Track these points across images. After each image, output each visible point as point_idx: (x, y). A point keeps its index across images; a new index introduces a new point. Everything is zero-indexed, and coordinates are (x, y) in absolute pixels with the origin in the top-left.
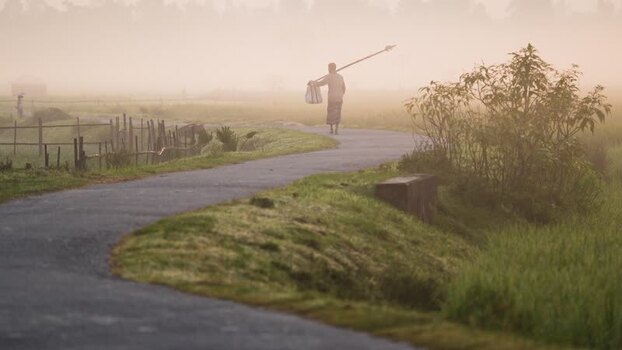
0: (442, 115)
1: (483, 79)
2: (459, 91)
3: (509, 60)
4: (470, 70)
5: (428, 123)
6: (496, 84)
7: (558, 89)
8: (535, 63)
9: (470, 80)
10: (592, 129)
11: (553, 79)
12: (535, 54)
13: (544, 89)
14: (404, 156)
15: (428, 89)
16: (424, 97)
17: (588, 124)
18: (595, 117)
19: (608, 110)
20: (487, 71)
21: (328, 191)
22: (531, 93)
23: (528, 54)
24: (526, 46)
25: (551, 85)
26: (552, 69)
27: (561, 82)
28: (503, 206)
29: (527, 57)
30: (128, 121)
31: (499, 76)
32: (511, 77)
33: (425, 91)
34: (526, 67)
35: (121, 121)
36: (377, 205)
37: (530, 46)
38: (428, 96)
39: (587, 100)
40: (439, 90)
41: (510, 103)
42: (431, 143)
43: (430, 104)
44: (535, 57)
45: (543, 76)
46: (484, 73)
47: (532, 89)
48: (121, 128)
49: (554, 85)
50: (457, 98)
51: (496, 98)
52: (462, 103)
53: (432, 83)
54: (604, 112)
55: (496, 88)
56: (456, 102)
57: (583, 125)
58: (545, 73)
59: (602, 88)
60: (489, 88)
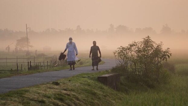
0: (124, 56)
1: (135, 45)
2: (129, 49)
3: (142, 40)
4: (131, 43)
5: (120, 58)
6: (139, 47)
7: (156, 49)
8: (150, 41)
9: (131, 46)
10: (166, 60)
11: (155, 46)
12: (150, 38)
13: (153, 49)
14: (113, 67)
15: (120, 48)
16: (119, 50)
17: (165, 59)
18: (167, 57)
19: (171, 55)
20: (136, 43)
21: (83, 79)
22: (149, 50)
23: (148, 38)
24: (147, 36)
25: (155, 47)
26: (155, 43)
27: (158, 47)
28: (140, 83)
29: (147, 39)
31: (140, 45)
32: (143, 45)
33: (119, 49)
34: (147, 42)
36: (97, 83)
37: (148, 36)
38: (120, 50)
39: (165, 52)
40: (123, 48)
41: (143, 53)
42: (120, 64)
43: (120, 53)
44: (150, 39)
45: (153, 45)
46: (135, 44)
47: (149, 49)
49: (155, 48)
50: (128, 51)
51: (139, 51)
52: (130, 53)
53: (121, 47)
54: (170, 55)
55: (139, 48)
56: (128, 52)
57: (164, 59)
58: (153, 44)
59: (169, 49)
60: (137, 48)
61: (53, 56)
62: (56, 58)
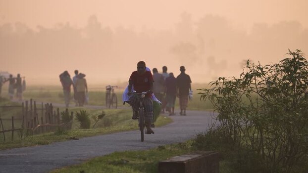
15: (217, 84)
30: (33, 103)
35: (29, 103)
44: (302, 59)
48: (29, 109)
61: (27, 102)
62: (35, 109)
